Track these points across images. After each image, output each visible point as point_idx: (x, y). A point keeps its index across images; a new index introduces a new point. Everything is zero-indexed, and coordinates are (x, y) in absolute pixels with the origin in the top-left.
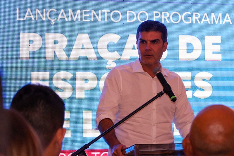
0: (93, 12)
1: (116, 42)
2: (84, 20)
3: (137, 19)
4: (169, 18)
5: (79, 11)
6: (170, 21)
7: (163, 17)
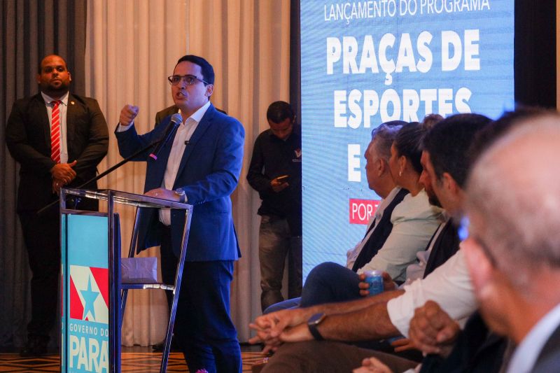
0: (375, 3)
1: (392, 46)
2: (369, 16)
3: (408, 11)
4: (433, 5)
5: (365, 3)
6: (434, 11)
7: (429, 5)
